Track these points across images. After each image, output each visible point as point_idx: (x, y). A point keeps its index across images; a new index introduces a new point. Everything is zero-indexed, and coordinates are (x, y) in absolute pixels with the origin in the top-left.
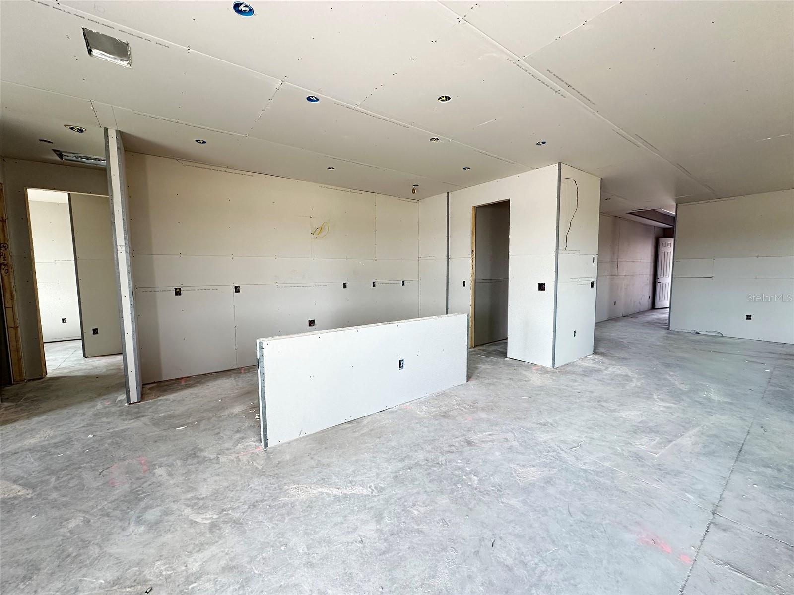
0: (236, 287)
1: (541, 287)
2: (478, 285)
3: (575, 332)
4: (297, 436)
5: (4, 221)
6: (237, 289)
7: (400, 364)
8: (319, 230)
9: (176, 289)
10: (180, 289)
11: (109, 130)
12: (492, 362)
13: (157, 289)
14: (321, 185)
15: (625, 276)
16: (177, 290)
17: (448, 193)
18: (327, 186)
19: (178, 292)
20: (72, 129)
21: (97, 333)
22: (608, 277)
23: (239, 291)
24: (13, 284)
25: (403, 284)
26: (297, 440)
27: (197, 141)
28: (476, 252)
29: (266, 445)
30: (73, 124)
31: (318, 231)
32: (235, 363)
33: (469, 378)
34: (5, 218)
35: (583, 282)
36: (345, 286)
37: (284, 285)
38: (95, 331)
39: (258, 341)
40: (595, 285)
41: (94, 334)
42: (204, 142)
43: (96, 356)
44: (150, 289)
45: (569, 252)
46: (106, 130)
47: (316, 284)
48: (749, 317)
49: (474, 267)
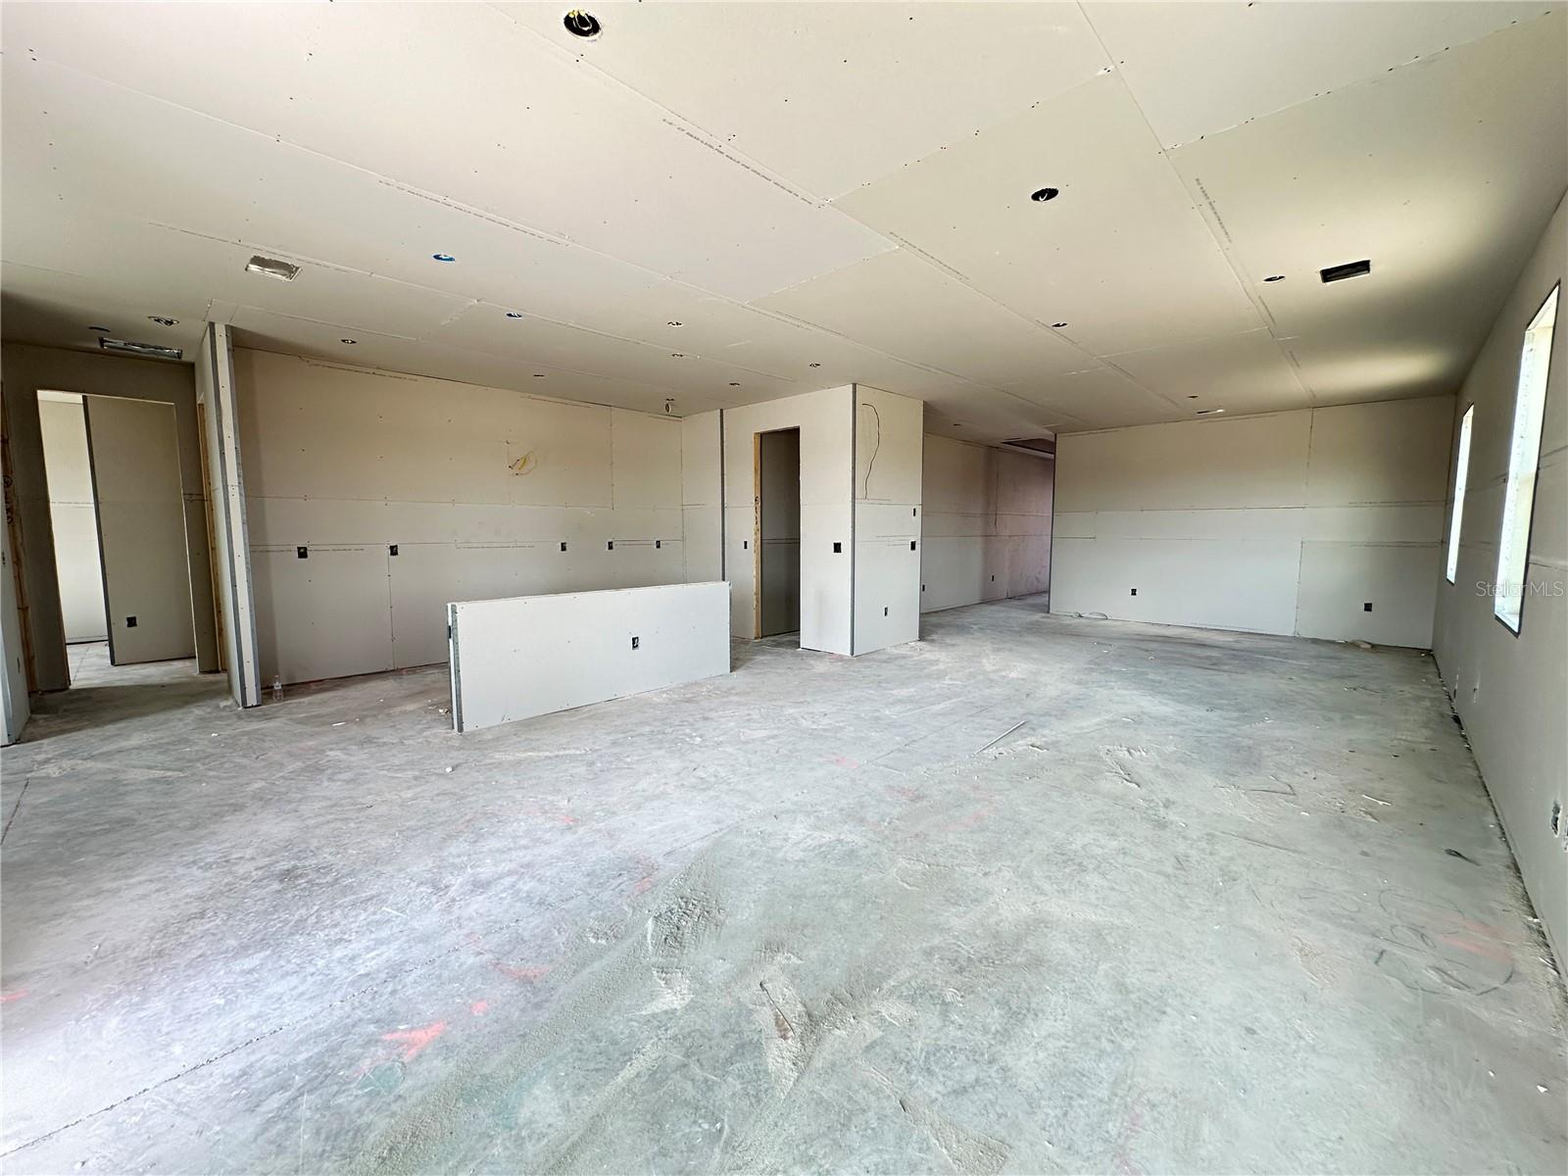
0: (392, 548)
1: (837, 548)
2: (764, 546)
3: (886, 609)
4: (498, 722)
5: (5, 442)
6: (394, 551)
7: (634, 643)
8: (521, 462)
9: (299, 548)
10: (305, 548)
11: (216, 325)
12: (777, 653)
13: (271, 548)
14: (523, 394)
15: (1010, 536)
16: (302, 550)
17: (722, 411)
18: (533, 396)
19: (303, 553)
20: (158, 321)
21: (135, 625)
22: (979, 538)
23: (396, 554)
24: (20, 539)
25: (658, 547)
26: (498, 726)
27: (344, 341)
28: (761, 500)
29: (461, 729)
30: (159, 316)
31: (519, 465)
32: (391, 663)
33: (733, 669)
34: (6, 437)
35: (897, 543)
36: (564, 548)
37: (467, 545)
38: (132, 622)
39: (449, 605)
40: (918, 546)
41: (129, 626)
42: (353, 342)
43: (132, 664)
44: (261, 548)
45: (871, 501)
46: (212, 325)
47: (519, 544)
48: (1134, 592)
49: (759, 520)
